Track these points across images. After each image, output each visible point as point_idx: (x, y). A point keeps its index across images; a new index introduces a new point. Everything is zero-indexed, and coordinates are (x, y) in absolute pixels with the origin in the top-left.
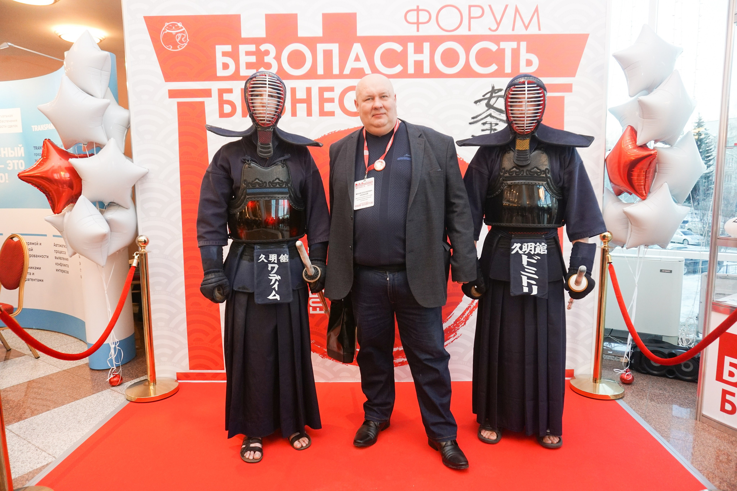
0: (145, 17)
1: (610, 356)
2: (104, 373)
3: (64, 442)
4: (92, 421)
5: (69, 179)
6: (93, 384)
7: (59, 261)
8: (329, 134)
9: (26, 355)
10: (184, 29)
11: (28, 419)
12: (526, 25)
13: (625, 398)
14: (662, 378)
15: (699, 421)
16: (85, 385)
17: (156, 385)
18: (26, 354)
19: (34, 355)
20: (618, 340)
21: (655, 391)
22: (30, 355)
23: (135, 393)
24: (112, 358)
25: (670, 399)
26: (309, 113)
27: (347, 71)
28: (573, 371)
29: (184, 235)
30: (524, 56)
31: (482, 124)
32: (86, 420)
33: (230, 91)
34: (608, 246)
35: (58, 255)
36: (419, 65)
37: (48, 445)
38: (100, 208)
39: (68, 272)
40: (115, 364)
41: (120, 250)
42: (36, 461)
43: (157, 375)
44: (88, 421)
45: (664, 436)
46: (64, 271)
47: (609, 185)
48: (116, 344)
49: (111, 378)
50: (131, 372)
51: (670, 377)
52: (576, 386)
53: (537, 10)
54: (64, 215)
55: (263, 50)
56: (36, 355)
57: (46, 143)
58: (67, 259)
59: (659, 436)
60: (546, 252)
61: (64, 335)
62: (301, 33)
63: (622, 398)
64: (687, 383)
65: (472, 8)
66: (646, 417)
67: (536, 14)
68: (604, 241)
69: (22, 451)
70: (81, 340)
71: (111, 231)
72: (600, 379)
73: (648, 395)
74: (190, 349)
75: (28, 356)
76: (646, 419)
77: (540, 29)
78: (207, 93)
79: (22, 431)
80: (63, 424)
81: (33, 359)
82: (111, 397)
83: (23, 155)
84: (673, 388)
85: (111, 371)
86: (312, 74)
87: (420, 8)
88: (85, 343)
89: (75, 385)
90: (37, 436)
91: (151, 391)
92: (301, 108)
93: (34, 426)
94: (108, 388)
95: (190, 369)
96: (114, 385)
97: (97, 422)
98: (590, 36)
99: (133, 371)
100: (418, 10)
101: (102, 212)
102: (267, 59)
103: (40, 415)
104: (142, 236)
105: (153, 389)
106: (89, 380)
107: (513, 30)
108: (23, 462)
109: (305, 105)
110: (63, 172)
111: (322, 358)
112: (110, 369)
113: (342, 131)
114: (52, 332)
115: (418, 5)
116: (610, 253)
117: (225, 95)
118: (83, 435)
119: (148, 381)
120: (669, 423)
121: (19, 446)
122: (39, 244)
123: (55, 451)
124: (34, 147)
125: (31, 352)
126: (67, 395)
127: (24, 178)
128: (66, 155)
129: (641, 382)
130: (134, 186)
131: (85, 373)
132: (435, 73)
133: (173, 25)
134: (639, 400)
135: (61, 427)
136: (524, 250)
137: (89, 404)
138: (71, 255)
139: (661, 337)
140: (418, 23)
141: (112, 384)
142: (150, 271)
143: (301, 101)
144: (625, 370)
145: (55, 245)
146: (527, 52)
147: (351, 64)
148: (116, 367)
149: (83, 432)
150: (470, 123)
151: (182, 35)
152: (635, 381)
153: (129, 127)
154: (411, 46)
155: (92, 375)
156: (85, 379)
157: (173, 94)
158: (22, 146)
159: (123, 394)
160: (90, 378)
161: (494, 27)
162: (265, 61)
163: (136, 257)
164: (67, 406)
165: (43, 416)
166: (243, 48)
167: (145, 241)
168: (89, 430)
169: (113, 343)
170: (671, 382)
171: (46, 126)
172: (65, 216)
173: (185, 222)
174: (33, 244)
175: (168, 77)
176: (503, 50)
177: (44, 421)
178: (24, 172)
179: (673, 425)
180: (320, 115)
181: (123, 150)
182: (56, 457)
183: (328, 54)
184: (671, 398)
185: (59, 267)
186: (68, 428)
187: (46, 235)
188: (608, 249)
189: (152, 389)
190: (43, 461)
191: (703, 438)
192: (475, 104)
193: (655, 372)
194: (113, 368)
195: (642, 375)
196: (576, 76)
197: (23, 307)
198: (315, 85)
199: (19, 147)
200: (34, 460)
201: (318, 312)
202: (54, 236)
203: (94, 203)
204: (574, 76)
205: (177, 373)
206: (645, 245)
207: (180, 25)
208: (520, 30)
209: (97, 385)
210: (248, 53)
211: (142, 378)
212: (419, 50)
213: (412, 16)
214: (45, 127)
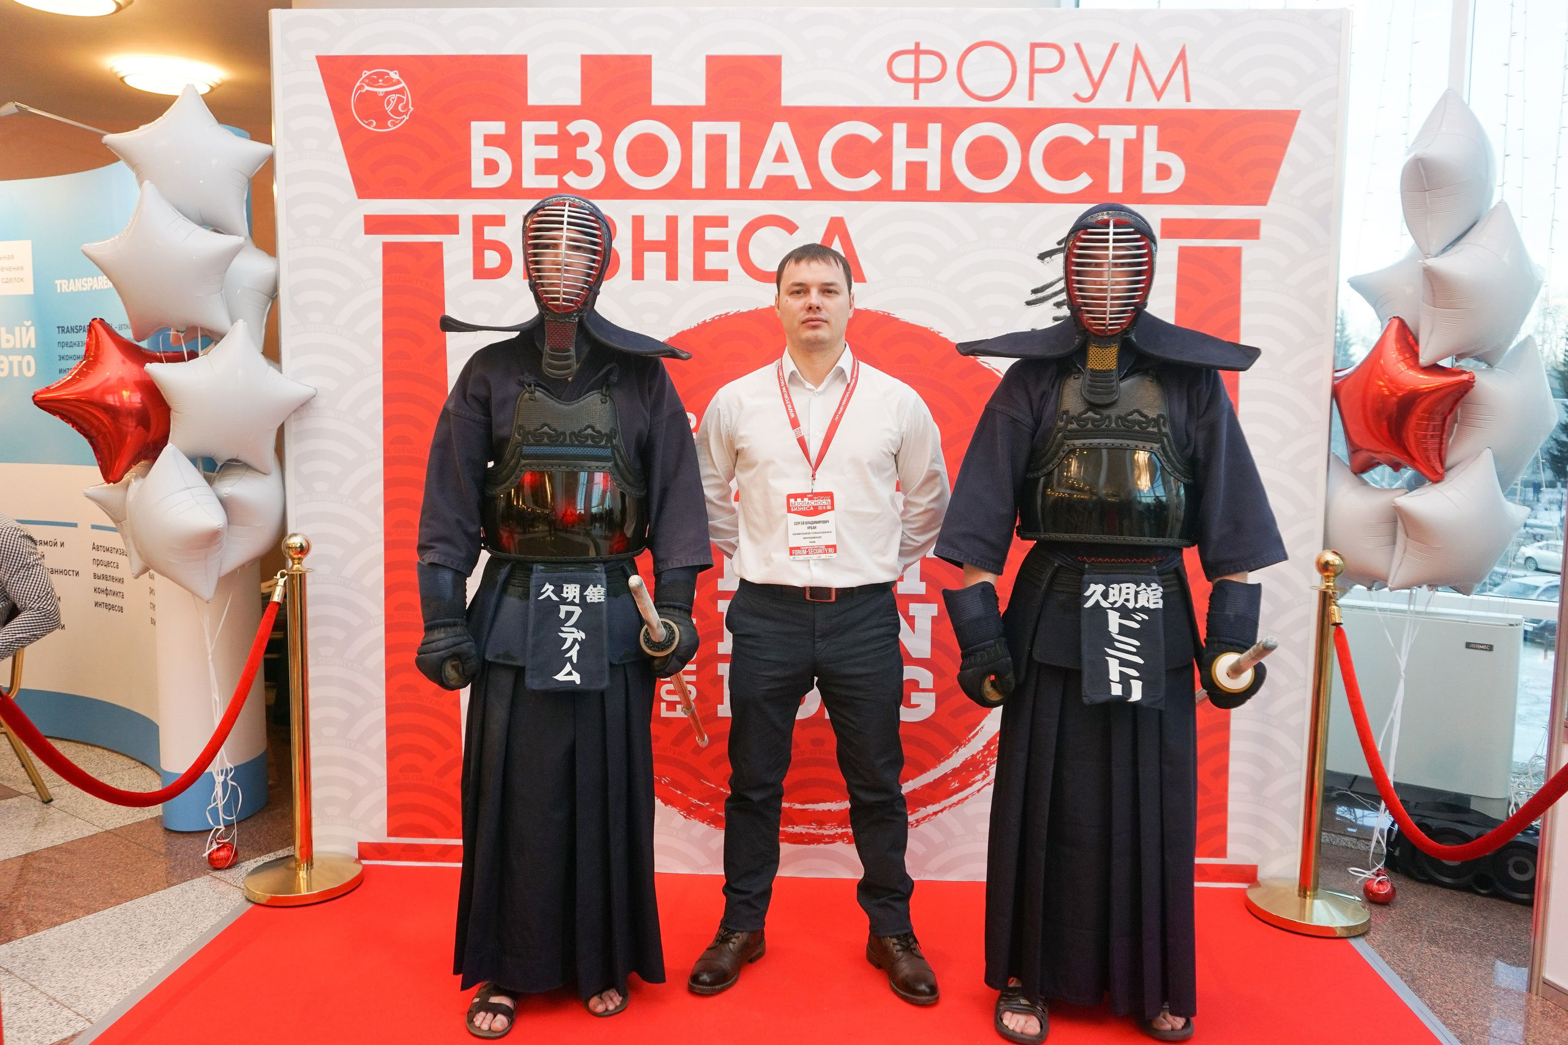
0: (318, 57)
1: (1346, 839)
2: (197, 840)
3: (110, 988)
4: (170, 944)
5: (138, 405)
6: (173, 864)
7: (102, 584)
8: (713, 318)
9: (22, 794)
10: (403, 84)
11: (31, 936)
12: (1159, 88)
13: (1372, 934)
14: (1463, 893)
15: (1537, 994)
16: (154, 865)
17: (311, 868)
18: (21, 791)
19: (39, 794)
20: (1367, 803)
21: (1444, 922)
22: (31, 795)
23: (263, 888)
24: (217, 804)
25: (1474, 941)
26: (672, 274)
27: (757, 182)
28: (1253, 869)
29: (387, 533)
30: (1152, 156)
31: (1054, 305)
32: (158, 942)
33: (498, 221)
34: (1334, 585)
35: (102, 570)
36: (916, 171)
37: (76, 994)
38: (204, 470)
39: (121, 610)
40: (224, 819)
41: (244, 566)
42: (49, 1027)
43: (317, 847)
44: (163, 942)
45: (1451, 1024)
46: (111, 607)
47: (1341, 449)
48: (227, 775)
49: (214, 850)
50: (257, 838)
51: (1483, 891)
52: (1261, 904)
53: (1182, 56)
54: (128, 485)
55: (573, 133)
56: (45, 795)
57: (94, 328)
58: (121, 581)
59: (1438, 1022)
60: (1160, 606)
61: (105, 752)
62: (659, 98)
63: (1362, 935)
64: (1521, 907)
65: (1038, 50)
66: (1413, 981)
67: (1180, 66)
68: (1326, 574)
69: (19, 1006)
70: (143, 764)
71: (228, 523)
72: (1316, 889)
73: (1424, 931)
74: (391, 790)
75: (25, 797)
76: (1412, 985)
77: (1188, 99)
78: (449, 224)
79: (18, 961)
80: (106, 950)
81: (39, 804)
82: (211, 893)
83: (33, 345)
84: (1486, 918)
85: (213, 836)
86: (679, 189)
87: (922, 47)
88: (154, 770)
89: (132, 865)
90: (50, 974)
91: (302, 881)
92: (655, 261)
93: (42, 952)
94: (204, 874)
95: (389, 835)
96: (219, 866)
97: (182, 947)
98: (1301, 115)
99: (260, 837)
100: (917, 51)
101: (210, 481)
102: (582, 153)
103: (57, 928)
104: (295, 535)
105: (305, 876)
106: (161, 854)
107: (1129, 99)
108: (21, 1029)
109: (663, 255)
110: (127, 391)
111: (685, 817)
112: (211, 830)
113: (743, 313)
114: (78, 745)
115: (917, 41)
116: (1340, 602)
117: (487, 229)
118: (151, 975)
119: (296, 860)
120: (1466, 996)
121: (11, 995)
122: (59, 544)
123: (91, 1006)
124: (59, 327)
125: (33, 789)
126: (115, 886)
127: (46, 403)
128: (137, 355)
129: (1413, 900)
130: (282, 426)
131: (155, 837)
132: (951, 190)
133: (381, 75)
134: (1402, 942)
135: (103, 955)
136: (1111, 600)
137: (164, 907)
138: (136, 571)
139: (1466, 799)
140: (917, 81)
141: (216, 864)
142: (311, 612)
143: (655, 246)
144: (1374, 870)
145: (96, 548)
146: (1159, 149)
147: (766, 168)
148: (225, 827)
149: (152, 968)
150: (1029, 303)
151: (398, 97)
152: (1398, 898)
153: (277, 296)
154: (900, 131)
155: (169, 843)
156: (154, 851)
157: (374, 225)
158: (32, 325)
159: (240, 888)
160: (163, 851)
161: (1086, 92)
162: (579, 157)
163: (281, 582)
164: (116, 910)
165: (61, 931)
166: (530, 129)
167: (301, 546)
168: (164, 964)
169: (222, 771)
170: (1483, 904)
171: (87, 282)
172: (129, 488)
173: (390, 506)
174: (46, 543)
175: (365, 189)
176: (1106, 142)
177: (65, 942)
178: (48, 390)
179: (1472, 1001)
180: (695, 279)
181: (261, 345)
182: (93, 1020)
183: (716, 144)
184: (1477, 940)
185: (102, 598)
186: (118, 957)
187: (75, 525)
188: (1333, 593)
189: (303, 879)
190: (65, 1028)
191: (1540, 1033)
192: (1039, 261)
193: (1447, 880)
194: (219, 827)
195: (1417, 884)
196: (1270, 203)
197: (23, 687)
198: (687, 211)
199: (24, 326)
200: (45, 1025)
201: (679, 713)
202: (94, 527)
203: (194, 460)
204: (1264, 204)
205: (360, 844)
206: (1430, 586)
207: (394, 75)
208: (1144, 100)
209: (181, 865)
210: (541, 140)
211: (281, 853)
212: (917, 139)
213: (904, 67)
214: (84, 284)
